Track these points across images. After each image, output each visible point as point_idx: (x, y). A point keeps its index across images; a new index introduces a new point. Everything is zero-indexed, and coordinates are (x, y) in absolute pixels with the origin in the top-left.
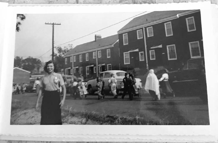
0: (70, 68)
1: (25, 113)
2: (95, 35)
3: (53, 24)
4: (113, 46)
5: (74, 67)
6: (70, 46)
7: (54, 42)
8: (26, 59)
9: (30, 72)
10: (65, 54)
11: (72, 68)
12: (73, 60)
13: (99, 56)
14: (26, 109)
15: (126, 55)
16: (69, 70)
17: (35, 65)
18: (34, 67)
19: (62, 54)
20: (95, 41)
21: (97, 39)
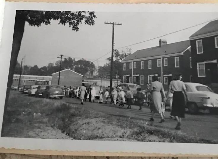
0: (129, 75)
1: (88, 123)
2: (160, 40)
3: (113, 24)
4: (182, 53)
5: (133, 75)
6: (129, 50)
7: (114, 44)
8: (78, 61)
9: (83, 76)
10: (123, 59)
11: (131, 76)
12: (133, 66)
13: (164, 65)
14: (87, 117)
15: (200, 66)
16: (128, 78)
17: (88, 68)
18: (87, 71)
19: (119, 59)
20: (160, 46)
21: (162, 44)
